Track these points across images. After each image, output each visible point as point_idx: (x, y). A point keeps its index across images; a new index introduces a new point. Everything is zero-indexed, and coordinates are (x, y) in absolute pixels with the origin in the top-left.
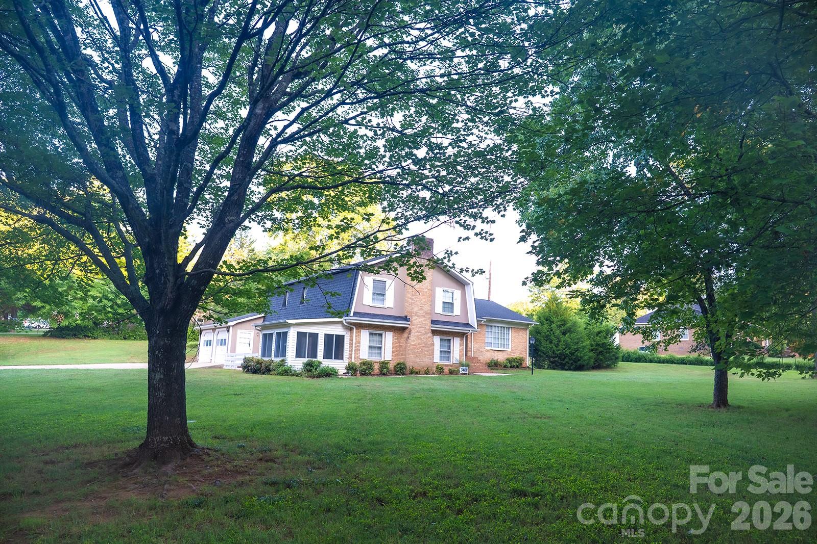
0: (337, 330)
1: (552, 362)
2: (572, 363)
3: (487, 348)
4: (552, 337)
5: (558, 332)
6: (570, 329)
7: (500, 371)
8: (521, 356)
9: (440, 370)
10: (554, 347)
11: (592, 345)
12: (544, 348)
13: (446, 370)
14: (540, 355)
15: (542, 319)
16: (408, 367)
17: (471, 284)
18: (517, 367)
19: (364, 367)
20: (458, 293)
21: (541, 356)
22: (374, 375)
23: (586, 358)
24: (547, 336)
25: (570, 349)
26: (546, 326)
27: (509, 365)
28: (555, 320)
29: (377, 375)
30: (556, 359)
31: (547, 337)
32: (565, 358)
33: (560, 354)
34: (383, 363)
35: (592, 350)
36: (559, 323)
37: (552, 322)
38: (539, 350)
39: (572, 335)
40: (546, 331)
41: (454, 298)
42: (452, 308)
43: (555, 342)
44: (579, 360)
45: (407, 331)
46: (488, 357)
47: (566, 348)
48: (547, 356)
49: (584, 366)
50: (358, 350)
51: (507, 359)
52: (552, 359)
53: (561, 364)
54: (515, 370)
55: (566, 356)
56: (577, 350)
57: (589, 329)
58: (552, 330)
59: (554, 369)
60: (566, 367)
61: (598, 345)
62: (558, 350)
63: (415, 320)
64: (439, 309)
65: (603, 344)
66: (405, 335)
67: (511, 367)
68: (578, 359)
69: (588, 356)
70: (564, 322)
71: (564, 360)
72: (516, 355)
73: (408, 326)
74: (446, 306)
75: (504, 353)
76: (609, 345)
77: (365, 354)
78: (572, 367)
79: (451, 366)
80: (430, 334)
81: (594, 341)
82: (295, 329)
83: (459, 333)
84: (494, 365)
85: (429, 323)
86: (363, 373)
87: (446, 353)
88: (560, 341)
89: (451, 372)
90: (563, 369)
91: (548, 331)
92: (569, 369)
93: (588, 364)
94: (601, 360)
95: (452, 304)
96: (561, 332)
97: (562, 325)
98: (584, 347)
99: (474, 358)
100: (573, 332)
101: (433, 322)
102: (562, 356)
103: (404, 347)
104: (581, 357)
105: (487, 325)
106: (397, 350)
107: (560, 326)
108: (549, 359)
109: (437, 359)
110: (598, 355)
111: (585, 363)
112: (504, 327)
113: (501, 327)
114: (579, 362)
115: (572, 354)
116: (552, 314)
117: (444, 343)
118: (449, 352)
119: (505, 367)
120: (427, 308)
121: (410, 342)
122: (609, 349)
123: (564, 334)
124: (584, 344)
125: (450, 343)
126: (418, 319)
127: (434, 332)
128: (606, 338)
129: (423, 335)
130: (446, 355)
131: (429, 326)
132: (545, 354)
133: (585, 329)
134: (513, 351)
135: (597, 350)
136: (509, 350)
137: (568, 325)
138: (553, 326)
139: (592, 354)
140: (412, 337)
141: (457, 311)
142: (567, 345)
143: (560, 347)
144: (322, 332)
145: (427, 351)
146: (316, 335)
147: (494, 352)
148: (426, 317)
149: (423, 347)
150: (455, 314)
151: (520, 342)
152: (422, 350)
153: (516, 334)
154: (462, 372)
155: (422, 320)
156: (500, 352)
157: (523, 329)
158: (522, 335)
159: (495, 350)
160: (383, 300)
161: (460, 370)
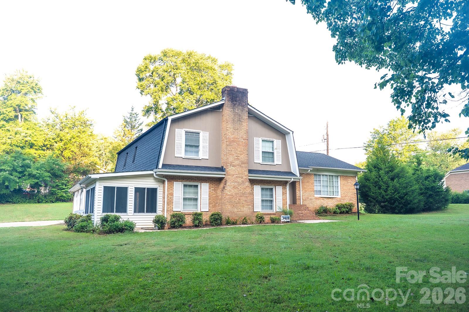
0: (149, 183)
1: (382, 207)
2: (402, 207)
3: (316, 196)
4: (381, 183)
5: (386, 178)
6: (398, 174)
7: (329, 217)
8: (351, 202)
9: (260, 219)
10: (383, 192)
11: (421, 189)
12: (373, 193)
13: (267, 219)
14: (370, 200)
15: (371, 167)
16: (223, 217)
17: (291, 133)
18: (347, 212)
19: (174, 219)
20: (278, 143)
21: (371, 202)
22: (185, 227)
23: (416, 201)
24: (376, 182)
25: (398, 193)
26: (374, 173)
27: (338, 211)
28: (383, 167)
29: (190, 227)
30: (386, 203)
31: (376, 184)
32: (395, 202)
33: (390, 198)
34: (196, 214)
35: (422, 194)
36: (387, 170)
37: (380, 169)
38: (368, 196)
39: (400, 180)
40: (374, 177)
41: (275, 147)
42: (273, 157)
43: (384, 187)
44: (409, 204)
45: (223, 181)
46: (316, 204)
47: (395, 192)
48: (377, 201)
49: (414, 209)
50: (170, 202)
51: (337, 206)
52: (382, 204)
53: (391, 208)
54: (344, 216)
55: (395, 200)
56: (406, 194)
57: (418, 174)
58: (380, 177)
59: (384, 213)
60: (396, 211)
61: (427, 189)
62: (387, 195)
63: (230, 170)
64: (258, 159)
65: (432, 187)
66: (222, 185)
67: (341, 213)
68: (407, 203)
69: (418, 199)
70: (392, 169)
71: (393, 204)
72: (346, 201)
73: (224, 176)
74: (267, 155)
75: (334, 200)
76: (438, 188)
77: (179, 207)
78: (402, 211)
79: (274, 214)
80: (248, 184)
81: (423, 185)
82: (101, 184)
83: (281, 181)
84: (323, 212)
85: (247, 173)
86: (173, 226)
87: (268, 202)
88: (388, 187)
89: (273, 221)
90: (393, 212)
91: (376, 178)
92: (400, 213)
93: (418, 207)
94: (431, 203)
95: (273, 153)
96: (389, 177)
97: (390, 171)
98: (413, 191)
99: (303, 205)
100: (401, 177)
101: (250, 171)
102: (392, 201)
103: (220, 197)
104: (411, 201)
105: (315, 175)
106: (213, 201)
107: (387, 173)
108: (379, 204)
109: (258, 208)
110: (427, 198)
111: (415, 206)
112: (332, 176)
113: (330, 176)
114: (409, 206)
115: (402, 198)
116: (379, 161)
117: (265, 192)
118: (272, 201)
119: (335, 213)
120: (243, 157)
121: (226, 192)
122: (439, 192)
123: (392, 179)
124: (413, 188)
125: (272, 192)
126: (234, 168)
127: (253, 182)
128: (434, 182)
129: (239, 184)
130: (269, 204)
131: (246, 176)
132: (374, 199)
133: (413, 174)
134: (343, 198)
135: (426, 193)
136: (339, 197)
137: (396, 171)
138: (381, 172)
139: (421, 197)
140: (228, 188)
141: (278, 160)
142: (396, 190)
143: (389, 192)
144: (131, 186)
145: (246, 201)
146: (125, 189)
147: (324, 199)
148: (242, 167)
149: (241, 196)
150: (275, 163)
151: (349, 189)
152: (239, 199)
153: (344, 182)
154: (283, 220)
155: (239, 169)
156: (329, 199)
157: (351, 176)
158: (351, 183)
159: (324, 198)
160: (198, 152)
161: (282, 218)
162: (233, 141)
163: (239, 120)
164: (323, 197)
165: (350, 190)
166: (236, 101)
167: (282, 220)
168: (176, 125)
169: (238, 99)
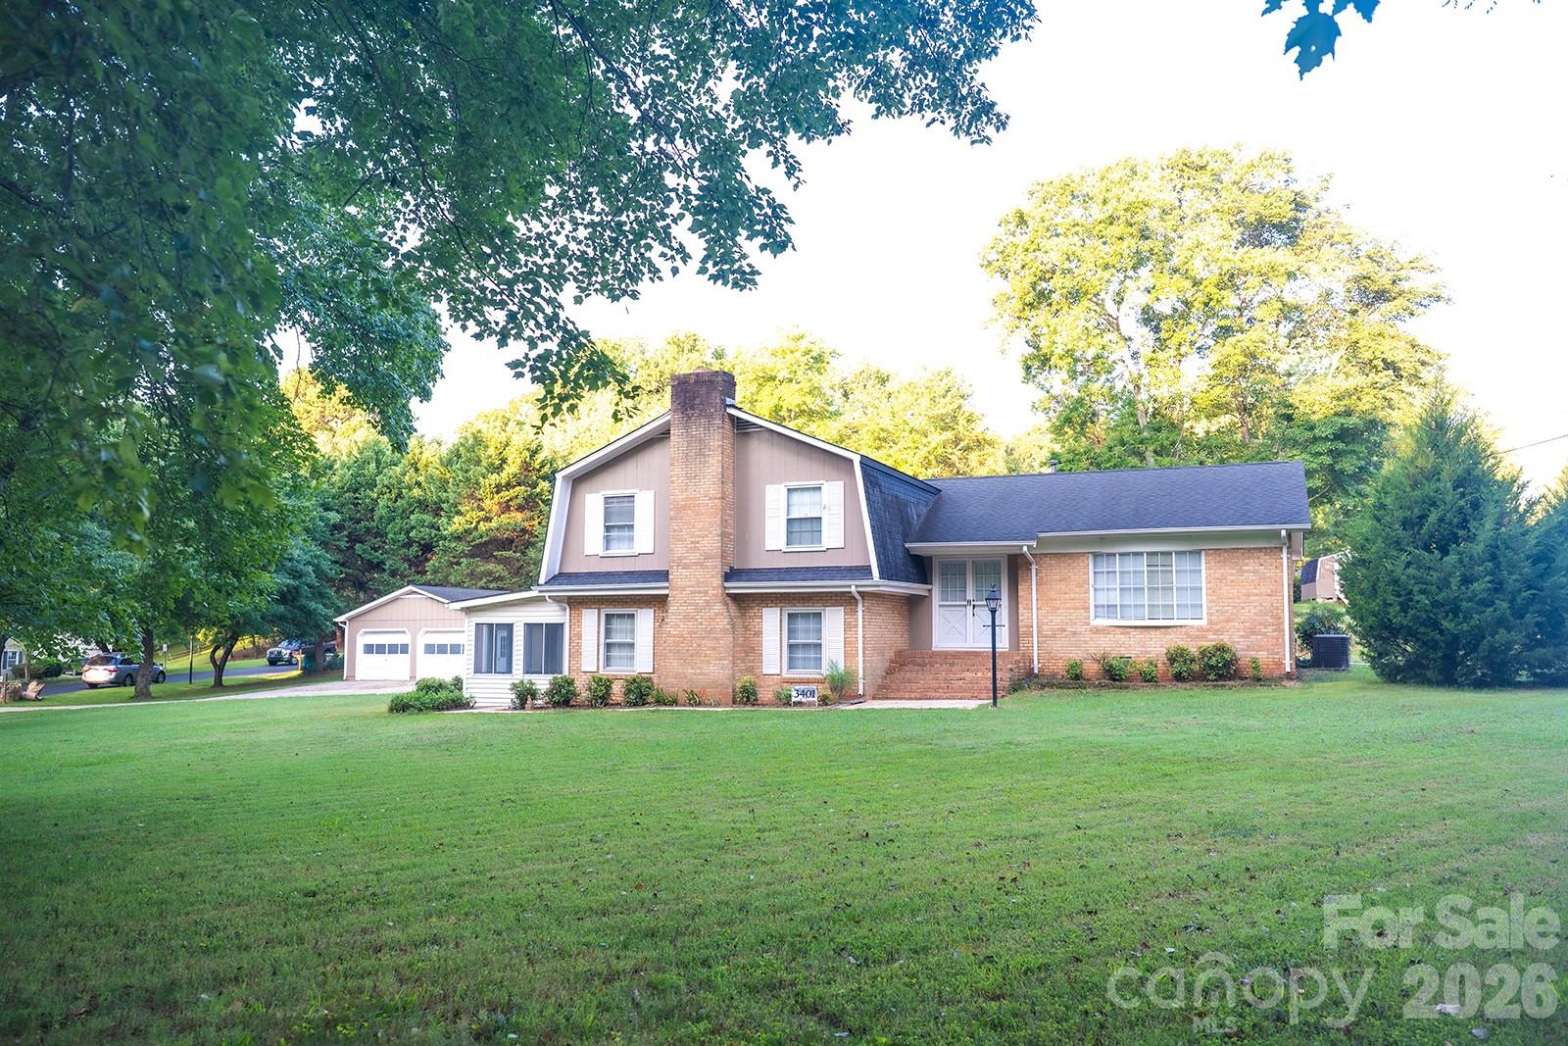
0: (549, 615)
3: (1094, 622)
20: (833, 489)
41: (823, 504)
42: (816, 532)
45: (669, 604)
46: (1096, 648)
50: (577, 653)
63: (678, 576)
64: (776, 539)
66: (668, 613)
72: (1229, 638)
73: (668, 592)
74: (801, 527)
75: (1166, 636)
77: (594, 662)
85: (717, 581)
86: (551, 703)
87: (809, 650)
89: (783, 700)
95: (818, 520)
101: (731, 576)
105: (1095, 555)
117: (798, 625)
120: (708, 543)
125: (820, 623)
126: (686, 572)
131: (715, 587)
136: (1200, 622)
141: (833, 537)
144: (519, 619)
145: (715, 649)
146: (510, 627)
147: (1129, 633)
148: (707, 567)
149: (703, 638)
150: (826, 544)
151: (1248, 595)
152: (699, 645)
153: (1228, 571)
154: (798, 699)
155: (699, 573)
156: (1153, 632)
157: (1260, 550)
158: (1255, 572)
159: (1131, 627)
160: (631, 539)
161: (794, 694)
162: (685, 507)
163: (701, 453)
164: (1126, 627)
165: (1252, 598)
166: (692, 408)
167: (793, 699)
168: (584, 487)
169: (697, 401)
